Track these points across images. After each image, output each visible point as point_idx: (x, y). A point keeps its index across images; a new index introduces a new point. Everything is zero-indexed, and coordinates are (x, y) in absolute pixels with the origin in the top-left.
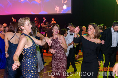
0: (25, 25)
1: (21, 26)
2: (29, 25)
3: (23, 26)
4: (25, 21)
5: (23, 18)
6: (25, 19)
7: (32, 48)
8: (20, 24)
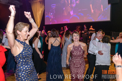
0: (23, 31)
1: (18, 30)
2: (26, 32)
3: (20, 31)
4: (24, 27)
5: (23, 23)
6: (24, 25)
7: (21, 55)
8: (18, 28)
